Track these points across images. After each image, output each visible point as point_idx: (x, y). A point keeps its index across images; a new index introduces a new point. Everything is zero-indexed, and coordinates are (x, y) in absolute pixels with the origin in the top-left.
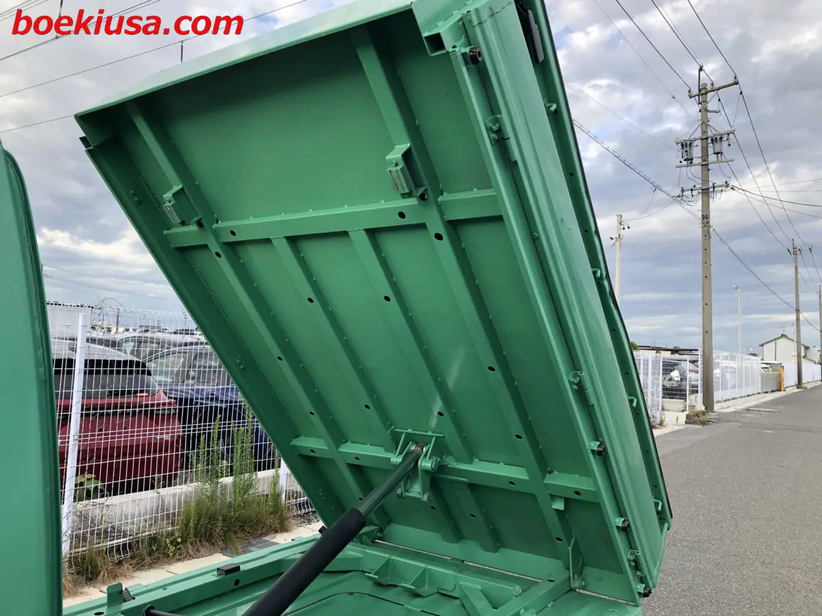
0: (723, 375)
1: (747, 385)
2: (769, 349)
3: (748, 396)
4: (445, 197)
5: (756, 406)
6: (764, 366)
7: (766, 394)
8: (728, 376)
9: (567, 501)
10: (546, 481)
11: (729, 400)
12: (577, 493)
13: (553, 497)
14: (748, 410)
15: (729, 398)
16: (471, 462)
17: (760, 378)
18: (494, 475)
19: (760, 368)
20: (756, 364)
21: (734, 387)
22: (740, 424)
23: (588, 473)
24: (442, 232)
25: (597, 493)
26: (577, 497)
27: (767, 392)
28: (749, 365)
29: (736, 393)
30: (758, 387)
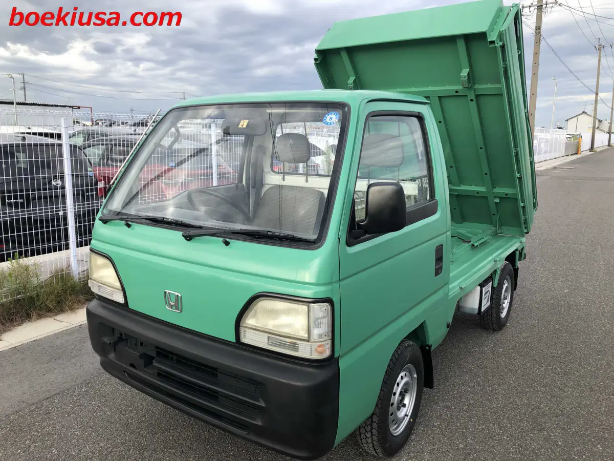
0: (539, 144)
1: (555, 151)
2: (572, 123)
3: (555, 158)
4: (477, 86)
5: (560, 165)
6: (569, 136)
7: (568, 157)
8: (542, 145)
9: (501, 198)
10: (494, 191)
11: (542, 162)
12: (506, 195)
13: (495, 197)
14: (555, 168)
15: (542, 160)
16: (460, 186)
17: (564, 145)
18: (470, 190)
19: (565, 137)
20: (562, 136)
21: (546, 152)
22: (549, 177)
23: (514, 187)
24: (474, 98)
25: (516, 195)
26: (507, 196)
27: (568, 155)
28: (558, 136)
29: (548, 157)
30: (562, 152)
